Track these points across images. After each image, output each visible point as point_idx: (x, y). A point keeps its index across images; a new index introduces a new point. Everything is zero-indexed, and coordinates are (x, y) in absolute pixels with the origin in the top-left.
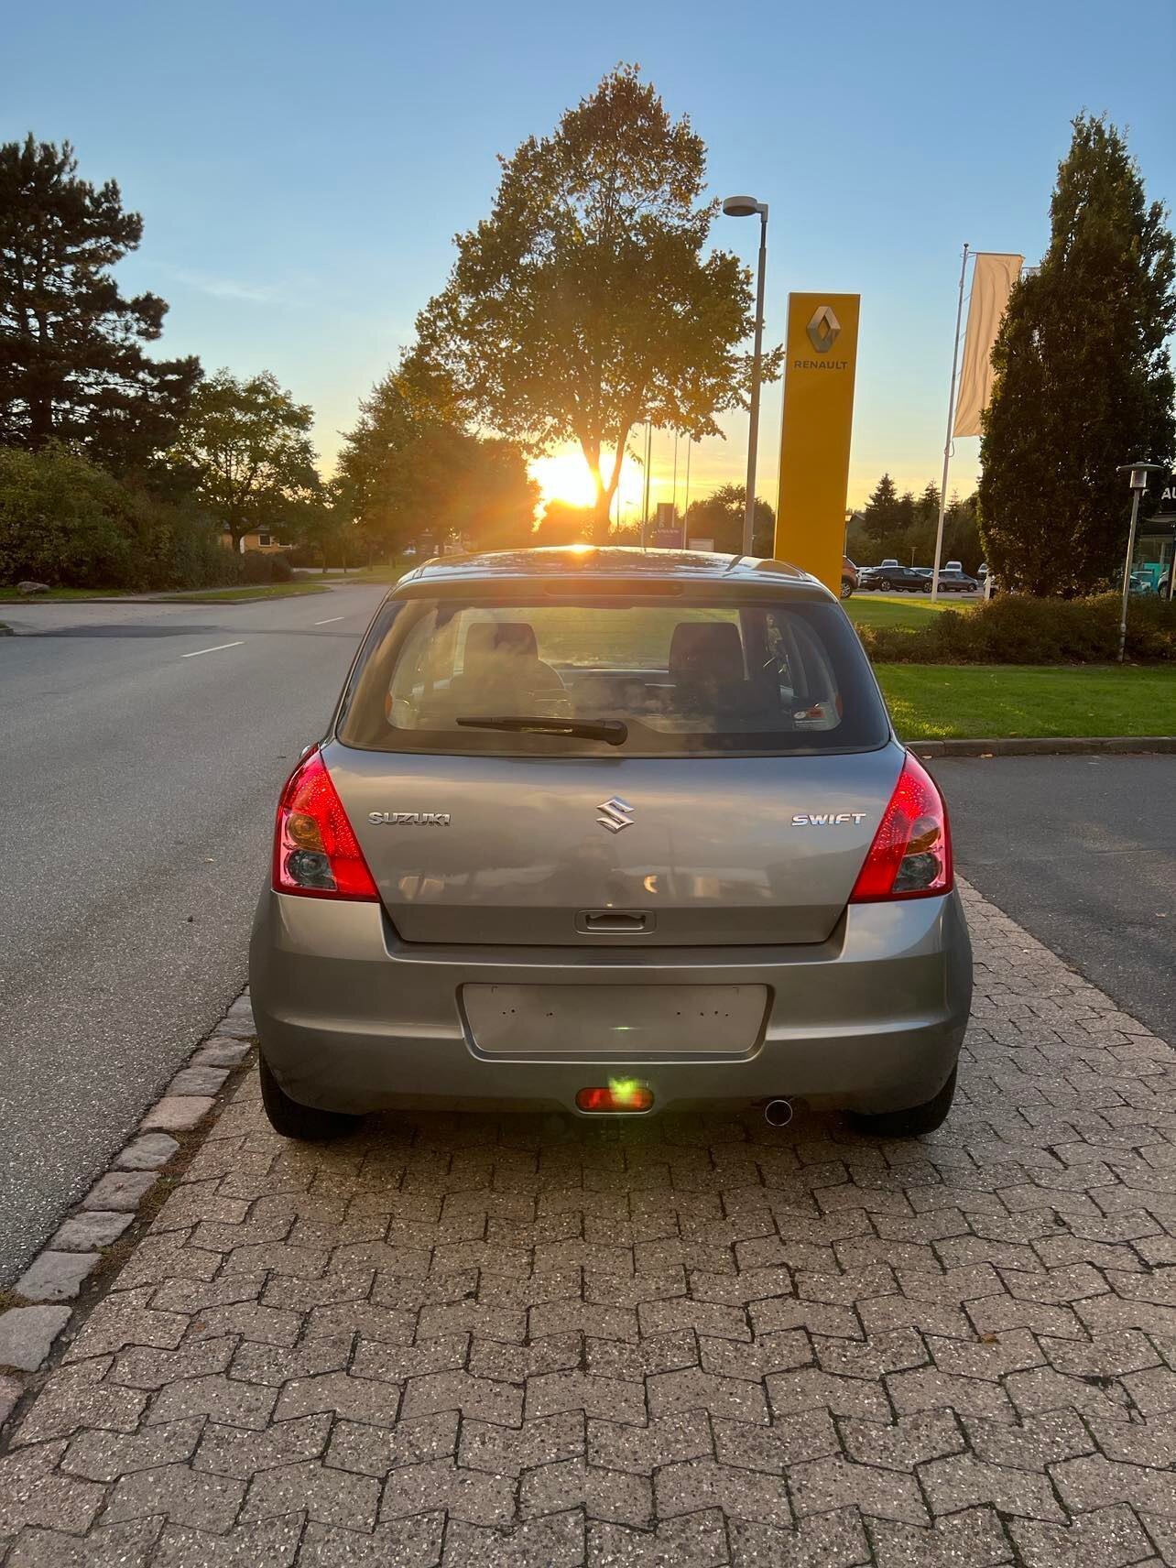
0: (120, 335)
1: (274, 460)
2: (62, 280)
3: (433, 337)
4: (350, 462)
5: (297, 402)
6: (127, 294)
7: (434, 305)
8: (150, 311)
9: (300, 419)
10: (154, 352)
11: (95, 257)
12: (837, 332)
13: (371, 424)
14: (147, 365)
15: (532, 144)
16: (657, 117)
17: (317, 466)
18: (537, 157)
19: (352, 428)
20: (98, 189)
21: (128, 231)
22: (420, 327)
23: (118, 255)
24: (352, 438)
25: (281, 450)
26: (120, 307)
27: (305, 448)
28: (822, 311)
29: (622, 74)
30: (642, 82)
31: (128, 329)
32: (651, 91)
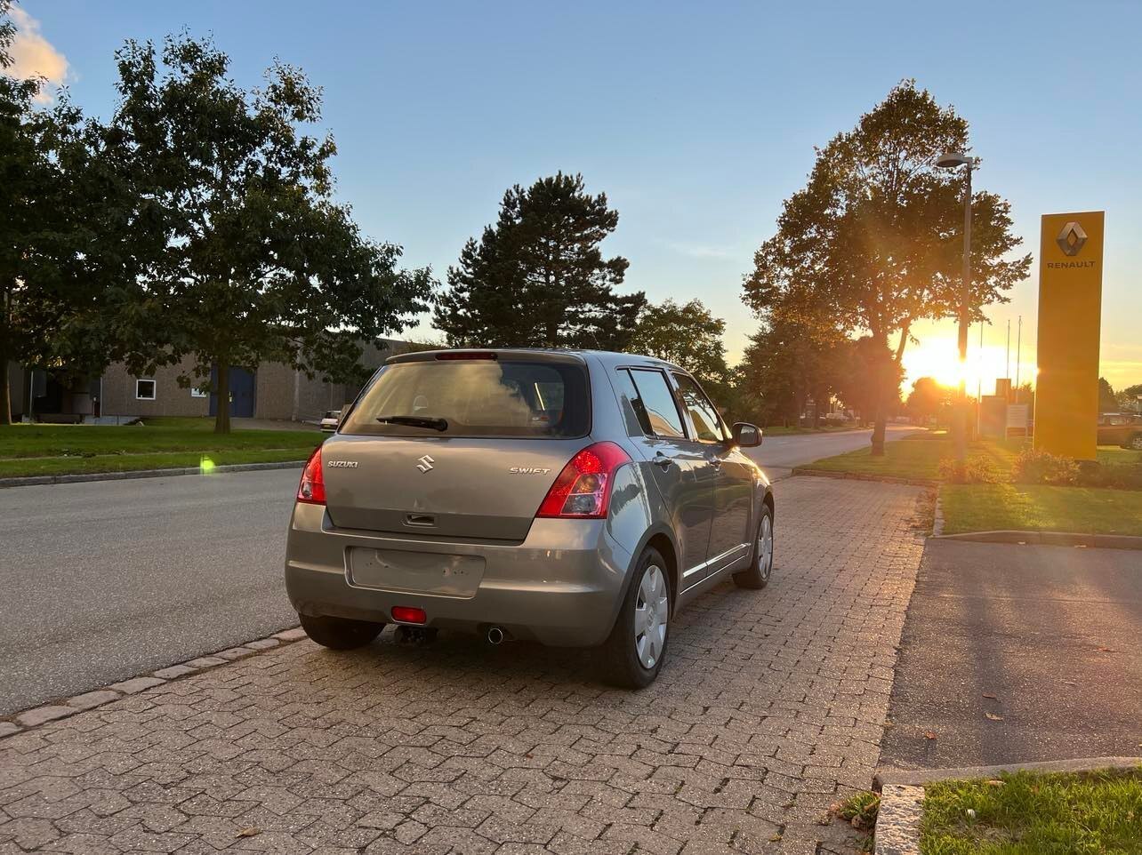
0: (599, 282)
1: (696, 355)
2: (572, 252)
3: (764, 266)
4: (751, 353)
5: (714, 317)
6: (605, 258)
7: (766, 246)
8: (619, 266)
9: (716, 328)
10: (618, 291)
11: (589, 238)
12: (1084, 240)
13: (768, 329)
14: (614, 299)
15: (840, 138)
16: (931, 109)
17: (725, 357)
18: (843, 145)
19: (755, 332)
20: (595, 198)
21: (610, 221)
22: (756, 261)
23: (604, 235)
24: (755, 339)
25: (703, 348)
26: (601, 266)
27: (718, 346)
28: (1070, 226)
29: (902, 86)
30: (919, 90)
31: (604, 278)
32: (925, 94)
